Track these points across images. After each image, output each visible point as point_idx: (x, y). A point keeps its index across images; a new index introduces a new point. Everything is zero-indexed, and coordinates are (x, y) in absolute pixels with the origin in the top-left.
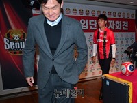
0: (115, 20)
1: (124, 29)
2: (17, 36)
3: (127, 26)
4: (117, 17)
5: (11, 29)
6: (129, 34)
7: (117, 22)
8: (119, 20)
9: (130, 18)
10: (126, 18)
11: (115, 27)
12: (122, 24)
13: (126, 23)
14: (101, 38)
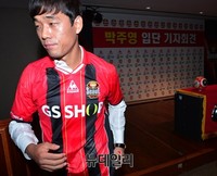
0: (181, 32)
1: (191, 42)
3: (195, 39)
4: (183, 29)
7: (184, 35)
9: (199, 30)
10: (194, 29)
11: (181, 40)
12: (189, 37)
13: (193, 36)
14: (73, 100)
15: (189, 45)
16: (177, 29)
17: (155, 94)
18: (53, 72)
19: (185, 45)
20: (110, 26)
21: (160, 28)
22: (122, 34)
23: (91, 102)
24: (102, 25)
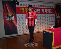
0: (47, 9)
1: (51, 12)
2: (10, 15)
3: (52, 11)
4: (48, 8)
5: (8, 12)
6: (53, 14)
7: (48, 10)
8: (49, 9)
9: (53, 8)
10: (52, 8)
11: (47, 12)
12: (50, 10)
13: (52, 10)
14: (30, 17)
15: (50, 13)
16: (46, 7)
17: (38, 30)
18: (29, 14)
19: (49, 13)
20: (22, 6)
21: (40, 7)
22: (26, 9)
23: (32, 17)
24: (19, 6)
